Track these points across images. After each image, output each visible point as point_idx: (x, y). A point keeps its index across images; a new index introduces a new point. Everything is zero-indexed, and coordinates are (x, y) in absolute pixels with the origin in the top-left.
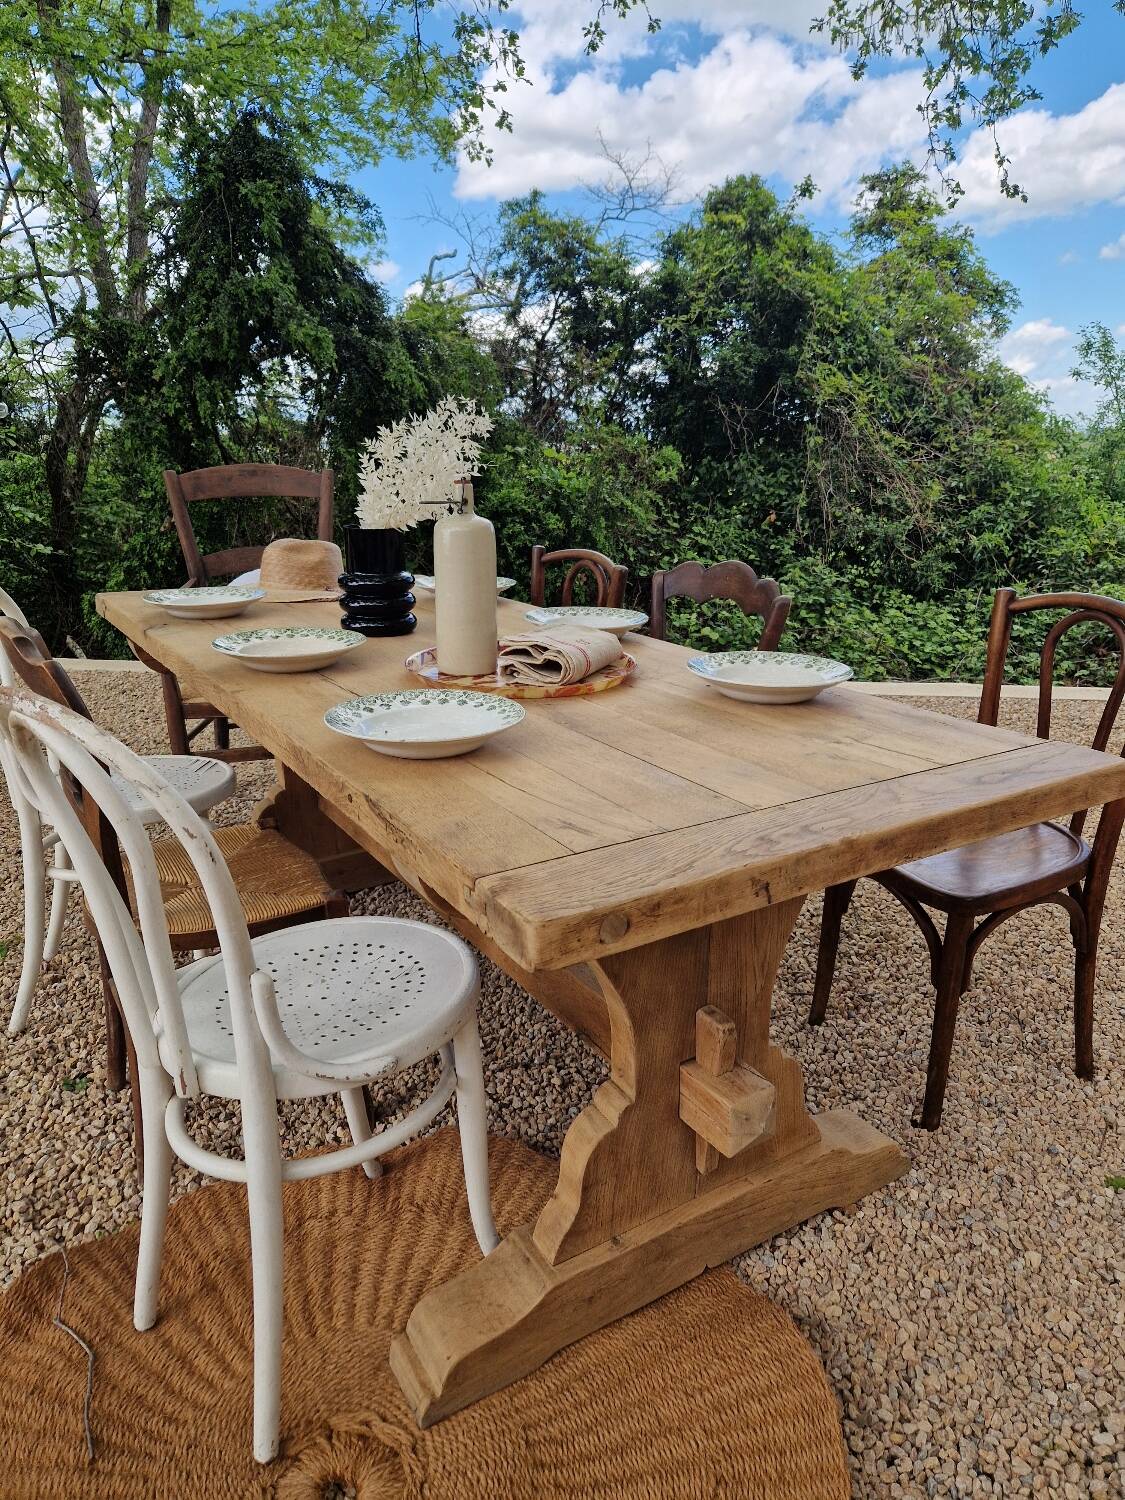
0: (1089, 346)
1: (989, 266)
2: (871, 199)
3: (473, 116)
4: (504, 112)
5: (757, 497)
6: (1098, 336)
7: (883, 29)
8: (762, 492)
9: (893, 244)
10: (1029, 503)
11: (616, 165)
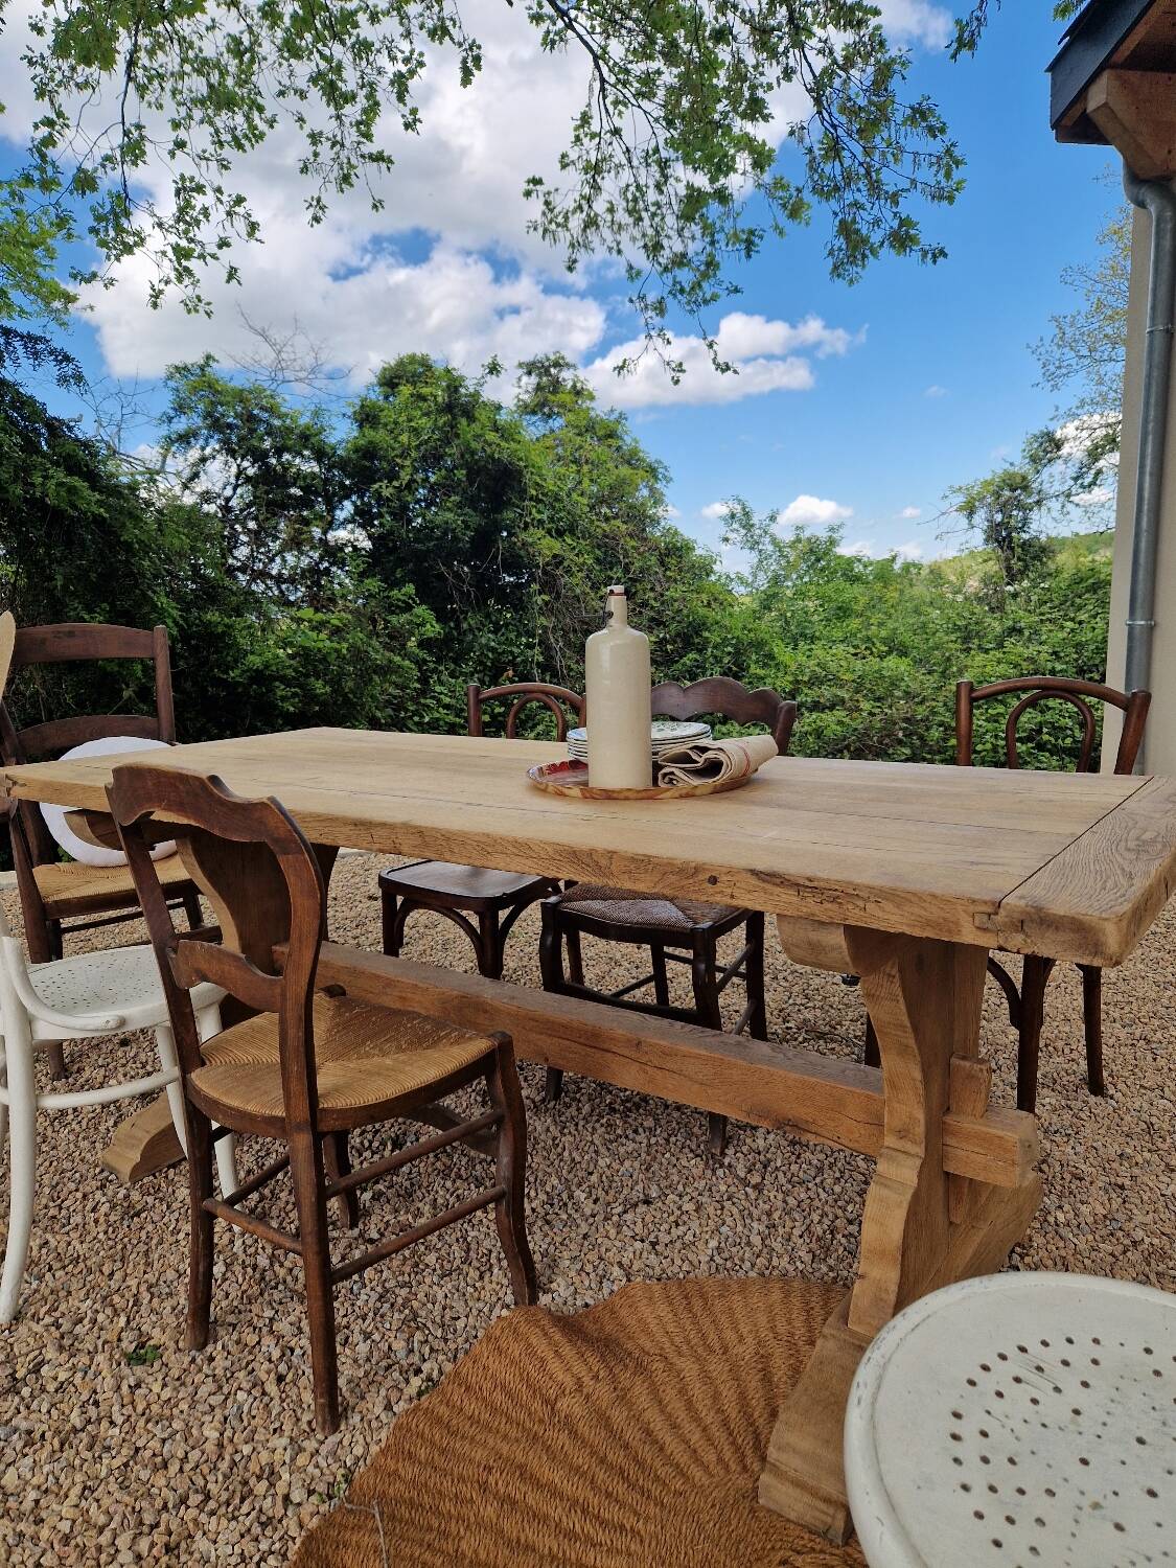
0: (733, 516)
1: (642, 446)
2: (531, 382)
3: (187, 269)
4: (232, 268)
5: (490, 655)
6: (739, 507)
7: (584, 230)
8: (493, 650)
9: (557, 423)
10: (730, 649)
11: (260, 338)
